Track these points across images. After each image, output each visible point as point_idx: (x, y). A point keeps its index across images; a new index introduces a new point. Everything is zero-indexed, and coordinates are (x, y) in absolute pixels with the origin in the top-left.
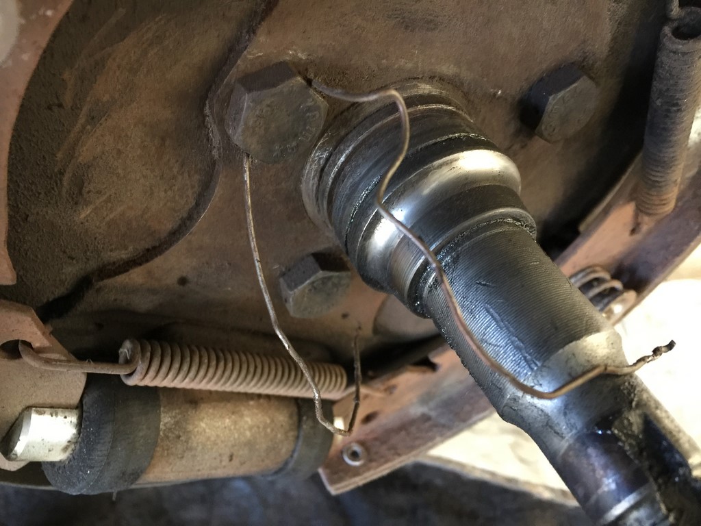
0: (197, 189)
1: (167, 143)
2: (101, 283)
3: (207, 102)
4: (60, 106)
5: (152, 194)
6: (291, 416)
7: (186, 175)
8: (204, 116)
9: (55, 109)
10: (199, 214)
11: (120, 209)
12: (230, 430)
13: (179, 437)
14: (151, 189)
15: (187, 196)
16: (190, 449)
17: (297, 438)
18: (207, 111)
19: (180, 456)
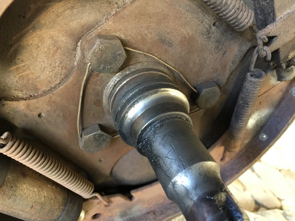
0: (62, 77)
1: (59, 51)
2: (6, 102)
3: (80, 41)
4: (24, 17)
5: (44, 70)
6: (64, 199)
7: (60, 68)
8: (77, 46)
9: (21, 17)
10: (59, 87)
11: (27, 72)
12: (36, 194)
13: (12, 187)
14: (44, 68)
15: (57, 78)
16: (15, 195)
17: (64, 210)
18: (79, 44)
19: (9, 197)
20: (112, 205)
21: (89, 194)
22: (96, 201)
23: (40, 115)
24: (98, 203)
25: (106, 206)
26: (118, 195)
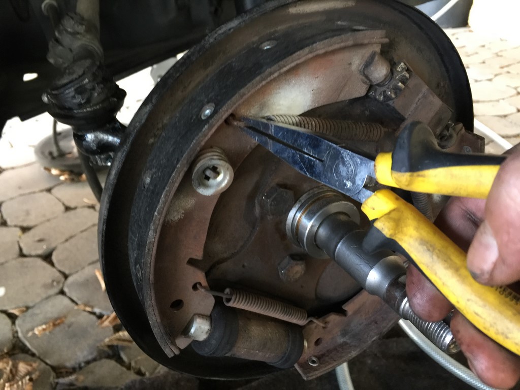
0: (251, 229)
2: (219, 266)
7: (248, 224)
10: (251, 238)
11: (226, 237)
12: (263, 332)
13: (245, 331)
15: (247, 232)
16: (250, 337)
17: (289, 341)
20: (329, 326)
21: (305, 320)
22: (313, 326)
23: (244, 266)
24: (316, 327)
25: (324, 328)
26: (331, 313)
